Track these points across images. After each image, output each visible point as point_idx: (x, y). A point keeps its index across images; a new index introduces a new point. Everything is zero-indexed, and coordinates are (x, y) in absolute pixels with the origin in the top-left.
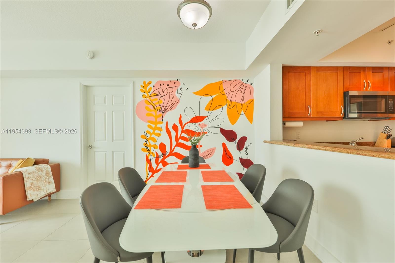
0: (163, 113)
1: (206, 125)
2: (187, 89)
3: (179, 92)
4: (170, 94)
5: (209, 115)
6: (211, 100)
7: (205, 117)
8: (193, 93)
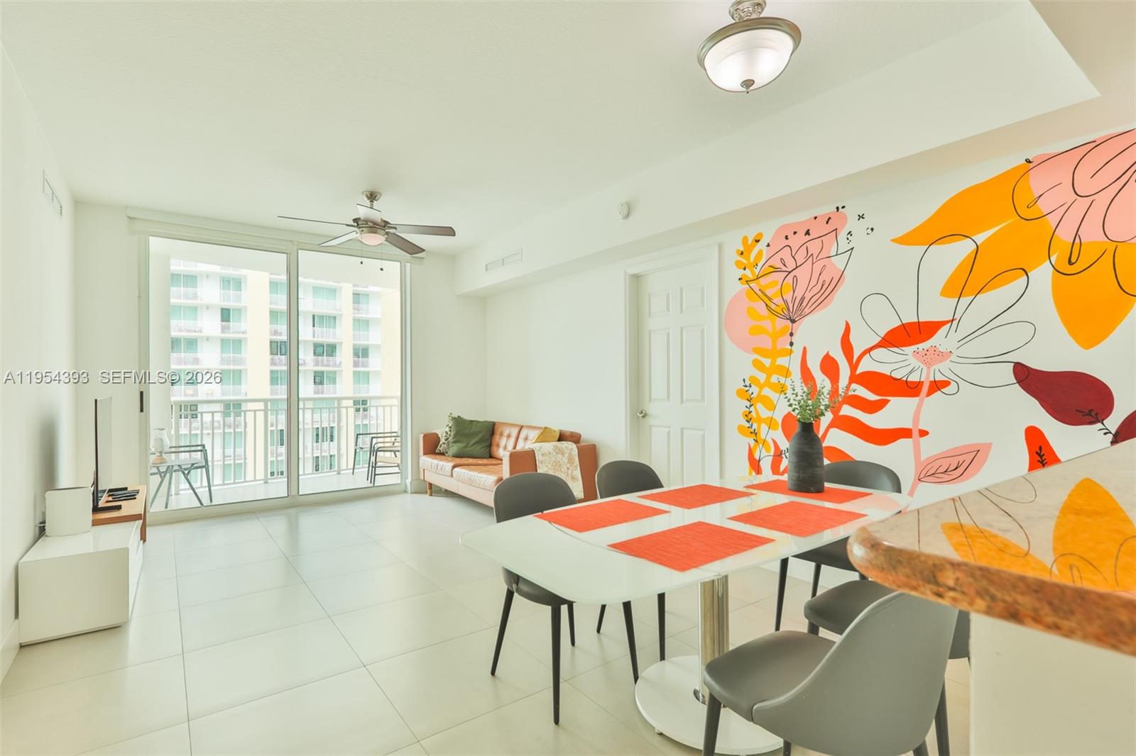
0: (793, 321)
1: (942, 356)
2: (869, 231)
3: (844, 246)
4: (815, 260)
5: (958, 316)
6: (969, 251)
7: (944, 323)
8: (894, 241)
